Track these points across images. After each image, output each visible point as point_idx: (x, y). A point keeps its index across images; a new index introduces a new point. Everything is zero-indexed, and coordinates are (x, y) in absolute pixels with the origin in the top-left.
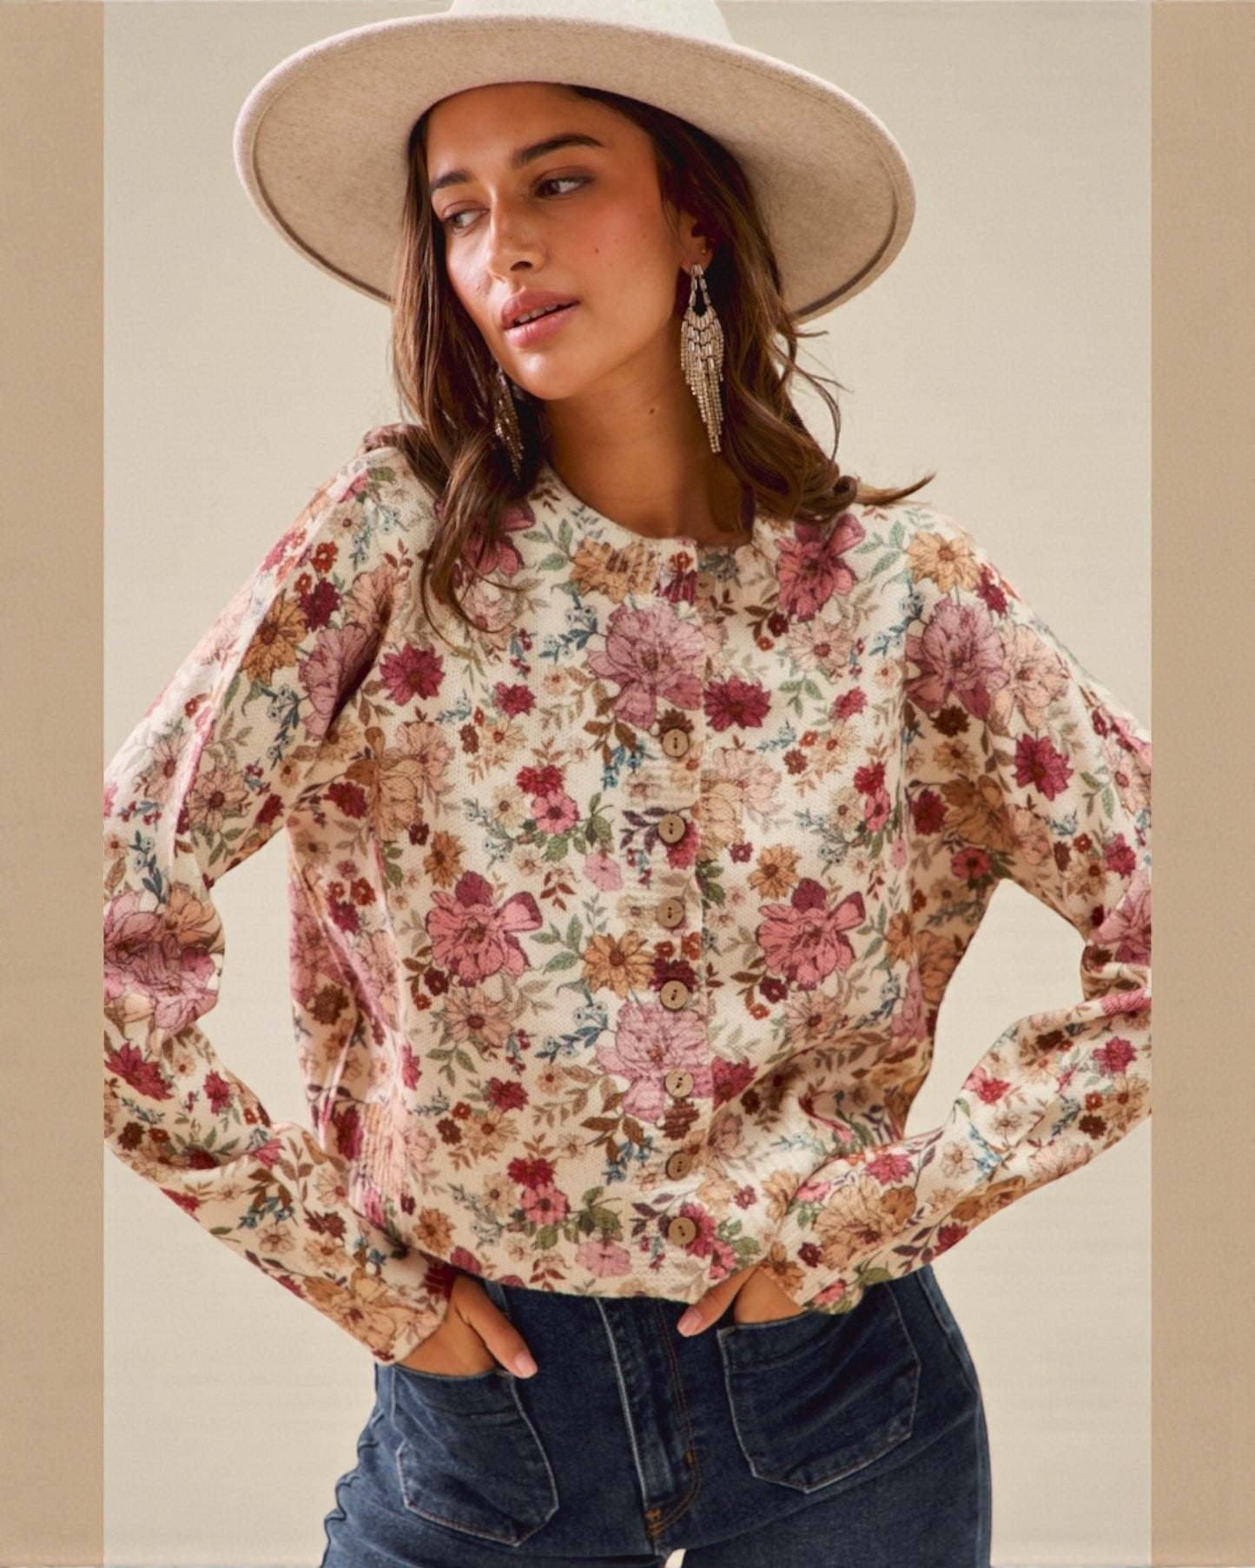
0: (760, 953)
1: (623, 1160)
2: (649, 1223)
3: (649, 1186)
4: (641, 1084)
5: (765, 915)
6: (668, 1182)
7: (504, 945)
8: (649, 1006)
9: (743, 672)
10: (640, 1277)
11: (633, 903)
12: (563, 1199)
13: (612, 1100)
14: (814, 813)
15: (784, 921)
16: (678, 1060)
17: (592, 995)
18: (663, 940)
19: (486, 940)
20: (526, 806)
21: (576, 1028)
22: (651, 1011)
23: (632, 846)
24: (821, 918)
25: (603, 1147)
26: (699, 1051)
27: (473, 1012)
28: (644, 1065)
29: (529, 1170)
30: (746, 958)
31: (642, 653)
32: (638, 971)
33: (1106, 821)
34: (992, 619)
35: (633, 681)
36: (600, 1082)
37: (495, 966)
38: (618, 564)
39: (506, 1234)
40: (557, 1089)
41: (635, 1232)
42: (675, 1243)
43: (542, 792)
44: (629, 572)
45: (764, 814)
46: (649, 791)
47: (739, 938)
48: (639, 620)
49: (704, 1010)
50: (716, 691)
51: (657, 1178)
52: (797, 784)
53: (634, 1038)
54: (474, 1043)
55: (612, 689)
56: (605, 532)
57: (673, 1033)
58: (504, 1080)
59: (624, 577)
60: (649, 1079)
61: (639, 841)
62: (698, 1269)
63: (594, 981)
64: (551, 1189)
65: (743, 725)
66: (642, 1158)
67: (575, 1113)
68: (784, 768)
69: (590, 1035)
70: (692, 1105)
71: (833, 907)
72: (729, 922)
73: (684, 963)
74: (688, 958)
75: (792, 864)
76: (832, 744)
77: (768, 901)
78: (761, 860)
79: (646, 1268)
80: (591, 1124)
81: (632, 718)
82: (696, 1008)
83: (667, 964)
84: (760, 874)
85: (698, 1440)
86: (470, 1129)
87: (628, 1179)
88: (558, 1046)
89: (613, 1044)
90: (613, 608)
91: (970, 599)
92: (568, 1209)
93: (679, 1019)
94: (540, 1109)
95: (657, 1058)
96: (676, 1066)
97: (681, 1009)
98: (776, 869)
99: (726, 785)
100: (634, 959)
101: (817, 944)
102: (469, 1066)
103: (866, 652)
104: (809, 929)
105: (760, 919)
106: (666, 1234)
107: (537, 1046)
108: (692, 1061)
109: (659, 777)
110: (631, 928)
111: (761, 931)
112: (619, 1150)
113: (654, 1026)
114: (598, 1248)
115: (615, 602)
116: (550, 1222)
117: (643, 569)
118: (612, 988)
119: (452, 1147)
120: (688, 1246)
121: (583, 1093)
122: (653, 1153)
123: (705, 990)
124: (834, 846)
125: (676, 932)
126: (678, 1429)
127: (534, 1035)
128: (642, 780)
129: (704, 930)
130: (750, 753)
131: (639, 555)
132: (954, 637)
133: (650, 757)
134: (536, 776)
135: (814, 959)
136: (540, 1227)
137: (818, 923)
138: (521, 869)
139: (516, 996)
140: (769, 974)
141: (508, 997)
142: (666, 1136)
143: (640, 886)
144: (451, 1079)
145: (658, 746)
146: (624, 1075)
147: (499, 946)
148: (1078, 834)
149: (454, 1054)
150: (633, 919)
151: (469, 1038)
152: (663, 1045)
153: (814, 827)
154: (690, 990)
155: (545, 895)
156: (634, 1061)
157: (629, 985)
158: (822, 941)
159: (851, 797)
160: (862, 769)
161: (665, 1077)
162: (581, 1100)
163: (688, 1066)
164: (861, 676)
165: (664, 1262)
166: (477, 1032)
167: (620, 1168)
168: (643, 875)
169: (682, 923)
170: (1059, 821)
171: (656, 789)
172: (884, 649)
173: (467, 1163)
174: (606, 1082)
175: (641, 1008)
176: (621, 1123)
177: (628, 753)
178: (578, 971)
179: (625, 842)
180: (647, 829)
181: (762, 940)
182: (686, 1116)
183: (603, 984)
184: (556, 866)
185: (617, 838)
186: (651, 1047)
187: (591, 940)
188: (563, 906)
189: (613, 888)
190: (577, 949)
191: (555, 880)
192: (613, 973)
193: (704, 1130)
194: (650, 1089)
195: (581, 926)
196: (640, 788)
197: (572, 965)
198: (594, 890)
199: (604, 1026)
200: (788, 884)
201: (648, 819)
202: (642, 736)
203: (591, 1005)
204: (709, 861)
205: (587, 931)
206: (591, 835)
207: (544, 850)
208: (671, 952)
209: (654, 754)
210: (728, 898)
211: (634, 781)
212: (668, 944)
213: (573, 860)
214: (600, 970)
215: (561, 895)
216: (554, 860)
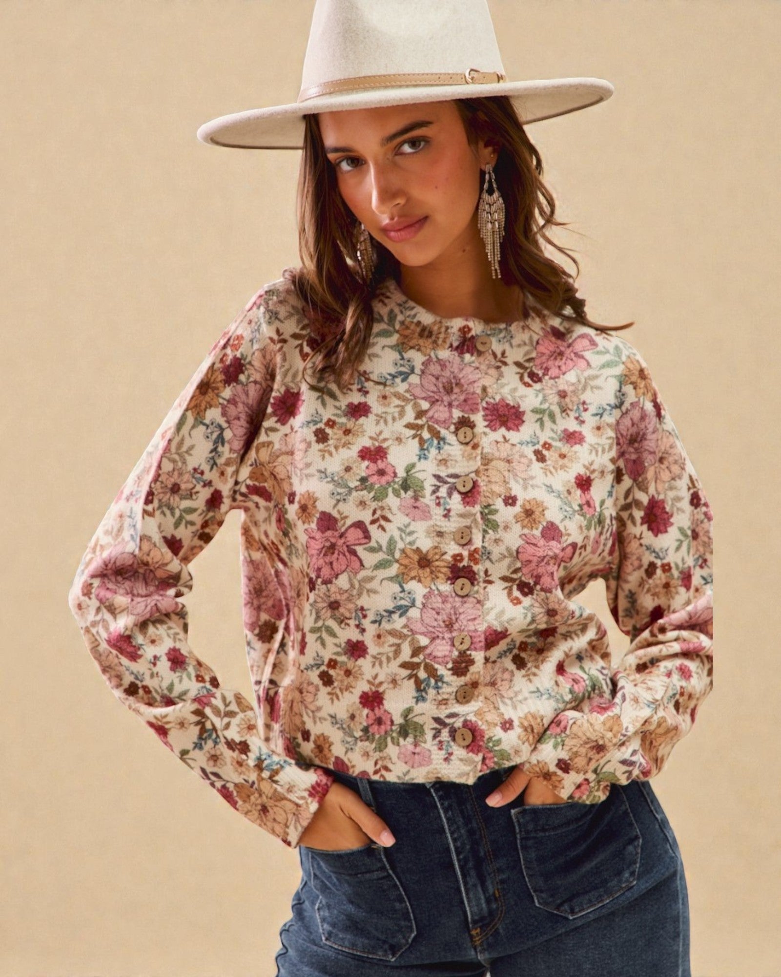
0: (519, 565)
1: (425, 689)
2: (443, 731)
3: (443, 707)
4: (438, 641)
5: (523, 540)
6: (457, 705)
7: (347, 554)
8: (446, 593)
9: (509, 397)
10: (437, 767)
11: (438, 529)
12: (389, 716)
13: (417, 651)
14: (554, 487)
15: (535, 544)
16: (463, 628)
17: (404, 585)
18: (457, 552)
19: (336, 552)
20: (363, 468)
21: (393, 606)
22: (447, 596)
23: (439, 494)
24: (558, 548)
25: (413, 680)
26: (477, 622)
27: (332, 599)
28: (440, 630)
29: (371, 699)
30: (509, 567)
31: (443, 383)
32: (439, 571)
33: (686, 558)
35: (437, 401)
36: (409, 639)
37: (344, 567)
38: (426, 333)
39: (359, 742)
40: (384, 643)
41: (435, 737)
42: (459, 746)
43: (374, 460)
44: (433, 338)
45: (524, 479)
46: (449, 464)
47: (506, 554)
48: (441, 365)
49: (481, 598)
50: (490, 407)
51: (449, 702)
52: (542, 469)
53: (434, 612)
54: (334, 619)
55: (425, 405)
56: (418, 315)
57: (461, 610)
58: (354, 640)
59: (430, 340)
60: (443, 638)
61: (443, 492)
62: (474, 762)
63: (405, 577)
64: (382, 711)
65: (508, 429)
66: (437, 688)
67: (395, 659)
68: (534, 458)
69: (403, 610)
70: (470, 655)
71: (565, 545)
72: (500, 543)
73: (470, 567)
74: (472, 564)
75: (543, 511)
76: (563, 456)
77: (526, 531)
78: (523, 506)
79: (441, 761)
80: (404, 665)
81: (437, 422)
82: (476, 596)
83: (459, 567)
84: (523, 515)
85: (502, 882)
86: (338, 674)
87: (429, 701)
88: (382, 616)
89: (419, 616)
90: (424, 359)
91: (650, 407)
92: (392, 722)
93: (465, 602)
94: (374, 657)
95: (449, 626)
96: (461, 631)
97: (467, 595)
98: (533, 512)
99: (498, 462)
100: (437, 563)
102: (333, 634)
103: (589, 412)
104: (550, 553)
105: (520, 542)
106: (454, 740)
107: (371, 616)
108: (472, 628)
109: (455, 456)
110: (436, 544)
111: (520, 550)
112: (422, 682)
113: (449, 606)
114: (411, 748)
115: (425, 355)
116: (383, 733)
117: (442, 336)
118: (420, 581)
119: (329, 689)
120: (468, 747)
121: (399, 645)
122: (445, 685)
123: (482, 585)
125: (465, 547)
126: (489, 874)
127: (368, 610)
128: (444, 457)
129: (483, 547)
130: (513, 445)
131: (440, 328)
133: (449, 444)
134: (371, 451)
135: (552, 574)
136: (377, 736)
137: (556, 551)
138: (357, 506)
139: (357, 585)
140: (523, 578)
141: (352, 586)
142: (453, 674)
143: (443, 519)
144: (323, 644)
145: (455, 438)
146: (426, 636)
147: (344, 555)
148: (665, 561)
149: (323, 629)
150: (438, 539)
151: (331, 617)
152: (454, 618)
154: (472, 584)
155: (373, 522)
156: (434, 627)
157: (433, 580)
159: (572, 488)
160: (579, 475)
161: (454, 638)
162: (397, 652)
163: (469, 631)
164: (583, 426)
165: (452, 757)
166: (336, 612)
167: (424, 694)
168: (445, 512)
169: (470, 542)
171: (453, 463)
172: (601, 415)
173: (338, 698)
174: (413, 639)
175: (440, 594)
176: (422, 665)
177: (435, 442)
178: (394, 569)
179: (434, 492)
180: (448, 485)
181: (520, 556)
182: (466, 662)
183: (413, 578)
184: (380, 504)
185: (428, 490)
186: (445, 618)
187: (403, 551)
188: (384, 529)
189: (423, 519)
190: (393, 556)
191: (379, 513)
192: (420, 572)
193: (479, 672)
194: (443, 645)
195: (396, 542)
196: (443, 462)
197: (390, 566)
198: (407, 520)
199: (413, 605)
200: (540, 522)
201: (449, 480)
202: (444, 432)
203: (403, 591)
204: (489, 505)
205: (400, 545)
206: (405, 486)
207: (372, 494)
208: (462, 560)
209: (452, 443)
210: (501, 528)
211: (440, 457)
212: (460, 555)
213: (392, 501)
214: (410, 570)
215: (383, 522)
216: (379, 501)
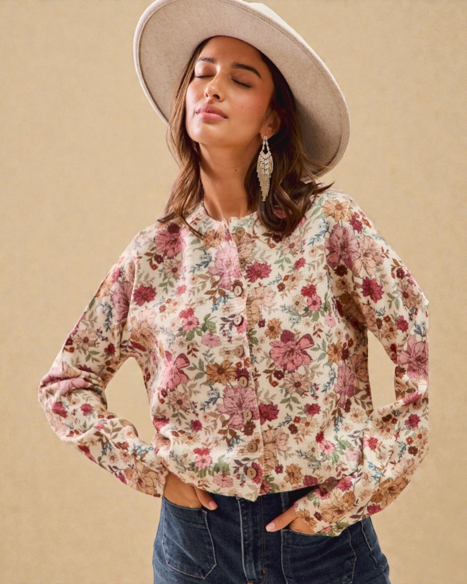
0: (272, 361)
1: (232, 444)
2: (240, 468)
3: (241, 454)
4: (235, 416)
5: (272, 346)
6: (249, 454)
7: (179, 373)
8: (236, 387)
9: (260, 259)
10: (236, 488)
11: (226, 350)
13: (224, 423)
14: (287, 305)
15: (279, 347)
16: (247, 406)
18: (238, 361)
20: (181, 323)
21: (209, 399)
22: (237, 389)
23: (225, 329)
24: (293, 345)
25: (225, 440)
26: (254, 402)
27: (178, 399)
28: (235, 409)
29: (201, 451)
30: (267, 364)
31: (225, 262)
32: (230, 374)
33: (397, 311)
34: (354, 233)
35: (223, 274)
40: (208, 420)
41: (235, 472)
42: (249, 477)
46: (230, 310)
47: (264, 356)
48: (224, 252)
49: (253, 387)
50: (250, 269)
51: (244, 452)
52: (281, 295)
53: (231, 399)
55: (218, 278)
57: (245, 396)
60: (238, 414)
61: (227, 327)
62: (256, 488)
64: (207, 457)
65: (262, 278)
67: (215, 429)
68: (277, 290)
69: (214, 401)
70: (253, 423)
71: (298, 340)
72: (260, 351)
73: (245, 369)
74: (246, 367)
75: (279, 325)
76: (293, 279)
78: (268, 325)
79: (238, 485)
80: (220, 432)
81: (224, 287)
82: (251, 386)
83: (240, 370)
84: (269, 330)
88: (204, 406)
89: (223, 403)
91: (347, 225)
93: (246, 391)
95: (240, 406)
96: (246, 408)
97: (246, 387)
98: (274, 328)
99: (256, 300)
100: (228, 370)
101: (293, 355)
102: (184, 417)
103: (306, 244)
104: (289, 349)
105: (270, 348)
106: (246, 473)
107: (199, 406)
108: (252, 406)
109: (234, 304)
110: (226, 359)
111: (271, 352)
112: (230, 441)
113: (238, 394)
114: (221, 477)
115: (217, 249)
118: (220, 382)
120: (253, 479)
121: (215, 421)
122: (241, 441)
123: (253, 378)
124: (295, 317)
125: (242, 358)
127: (197, 403)
128: (228, 306)
129: (252, 355)
130: (264, 287)
132: (341, 238)
133: (231, 298)
134: (185, 312)
135: (293, 361)
137: (292, 347)
138: (179, 345)
139: (188, 390)
140: (277, 369)
141: (186, 391)
142: (245, 434)
143: (228, 343)
144: (180, 423)
145: (233, 294)
146: (227, 414)
147: (177, 374)
148: (385, 316)
149: (179, 415)
150: (226, 356)
152: (242, 401)
153: (287, 311)
154: (248, 380)
155: (189, 353)
156: (232, 408)
157: (228, 380)
158: (295, 354)
159: (300, 298)
160: (304, 287)
161: (243, 413)
162: (216, 425)
163: (250, 408)
164: (304, 253)
165: (245, 484)
166: (182, 406)
167: (232, 447)
168: (229, 339)
169: (243, 355)
170: (378, 311)
171: (233, 308)
172: (313, 243)
174: (221, 417)
175: (233, 387)
176: (228, 431)
177: (223, 298)
178: (205, 378)
179: (221, 328)
180: (230, 322)
181: (272, 356)
182: (251, 427)
183: (216, 381)
184: (190, 342)
185: (218, 327)
186: (238, 402)
187: (208, 367)
188: (195, 356)
189: (217, 346)
190: (203, 371)
191: (191, 347)
192: (220, 376)
193: (259, 433)
194: (238, 418)
195: (203, 362)
196: (227, 309)
197: (203, 376)
198: (207, 348)
199: (219, 397)
200: (279, 333)
201: (230, 319)
202: (227, 292)
203: (212, 389)
204: (252, 329)
205: (206, 364)
206: (204, 329)
207: (186, 337)
208: (241, 366)
209: (232, 297)
210: (259, 341)
211: (225, 307)
212: (240, 363)
213: (197, 339)
214: (214, 377)
215: (194, 352)
216: (190, 340)
